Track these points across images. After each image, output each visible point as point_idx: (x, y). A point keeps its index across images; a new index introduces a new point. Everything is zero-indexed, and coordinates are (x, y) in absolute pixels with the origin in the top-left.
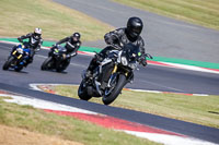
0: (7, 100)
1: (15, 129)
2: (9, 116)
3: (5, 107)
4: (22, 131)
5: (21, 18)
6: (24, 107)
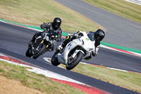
0: (28, 70)
1: (32, 90)
2: (30, 81)
3: (27, 74)
4: (36, 91)
5: (43, 14)
6: (39, 75)
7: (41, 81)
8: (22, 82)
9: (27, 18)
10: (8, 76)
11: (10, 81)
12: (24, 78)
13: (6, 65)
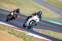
2: (27, 39)
3: (26, 36)
5: (33, 9)
6: (31, 36)
7: (32, 39)
8: (24, 39)
9: (26, 11)
10: (18, 36)
11: (19, 39)
12: (25, 37)
13: (17, 31)
